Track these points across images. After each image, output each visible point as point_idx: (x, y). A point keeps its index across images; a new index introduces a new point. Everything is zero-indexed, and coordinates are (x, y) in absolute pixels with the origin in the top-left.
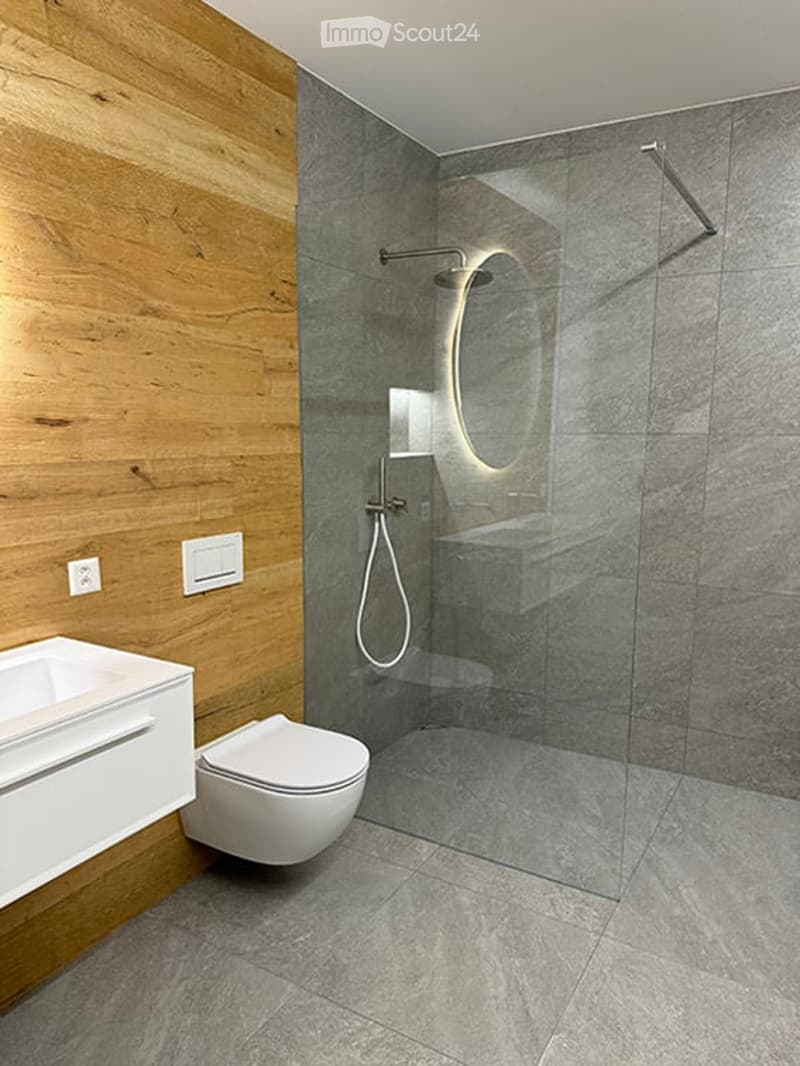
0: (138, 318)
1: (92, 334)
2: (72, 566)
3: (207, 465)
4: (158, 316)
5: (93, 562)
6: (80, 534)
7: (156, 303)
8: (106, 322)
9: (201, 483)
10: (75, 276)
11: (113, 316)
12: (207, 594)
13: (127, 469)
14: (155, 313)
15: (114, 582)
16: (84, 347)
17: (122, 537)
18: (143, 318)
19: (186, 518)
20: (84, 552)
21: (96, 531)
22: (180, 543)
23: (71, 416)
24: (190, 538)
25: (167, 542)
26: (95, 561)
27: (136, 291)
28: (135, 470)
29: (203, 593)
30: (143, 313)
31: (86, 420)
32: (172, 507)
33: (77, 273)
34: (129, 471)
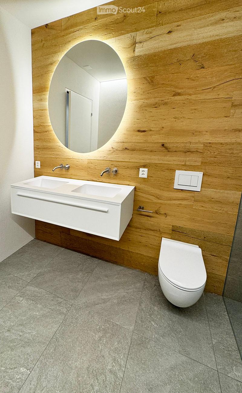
0: (172, 98)
1: (156, 106)
2: (141, 169)
3: (191, 145)
4: (180, 95)
5: (146, 170)
6: (144, 161)
7: (179, 91)
8: (161, 101)
9: (188, 151)
10: (154, 90)
11: (163, 99)
12: (183, 190)
13: (160, 145)
14: (179, 94)
15: (151, 177)
16: (154, 110)
17: (156, 165)
18: (174, 97)
19: (179, 163)
20: (144, 166)
21: (148, 161)
22: (176, 170)
23: (146, 129)
24: (179, 169)
25: (170, 169)
26: (147, 169)
27: (173, 89)
28: (163, 145)
29: (182, 190)
30: (174, 95)
31: (151, 130)
32: (174, 158)
33: (154, 89)
34: (161, 145)
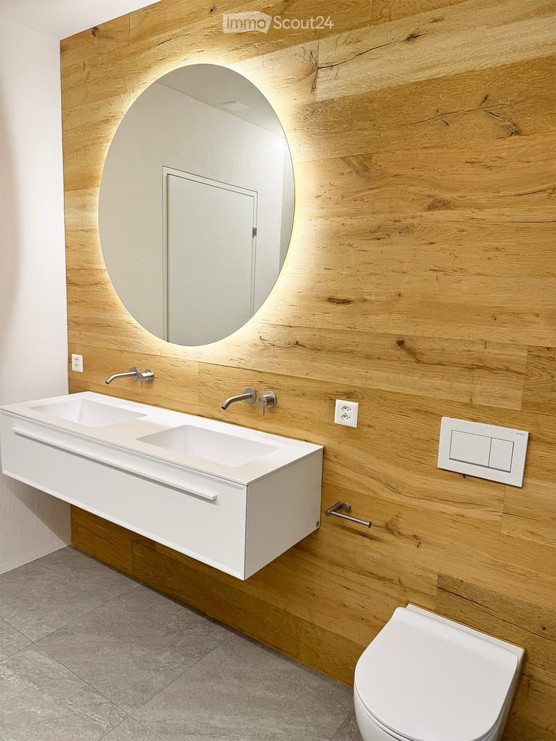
0: (424, 214)
1: (379, 234)
2: (338, 402)
3: (487, 350)
4: (448, 208)
5: (353, 405)
6: (346, 382)
7: (447, 196)
8: (392, 223)
9: (477, 367)
10: (370, 192)
11: (398, 216)
12: (467, 477)
13: (393, 341)
14: (445, 205)
15: (369, 426)
16: (373, 246)
17: (382, 396)
18: (430, 212)
19: (450, 397)
20: (348, 396)
21: (358, 383)
23: (352, 298)
24: (453, 415)
25: (426, 412)
26: (356, 404)
27: (427, 191)
28: (401, 343)
29: (464, 475)
30: (431, 208)
31: (365, 300)
32: (437, 382)
33: (371, 189)
34: (395, 343)
